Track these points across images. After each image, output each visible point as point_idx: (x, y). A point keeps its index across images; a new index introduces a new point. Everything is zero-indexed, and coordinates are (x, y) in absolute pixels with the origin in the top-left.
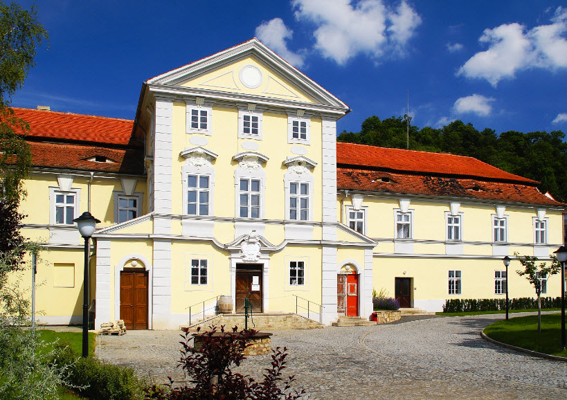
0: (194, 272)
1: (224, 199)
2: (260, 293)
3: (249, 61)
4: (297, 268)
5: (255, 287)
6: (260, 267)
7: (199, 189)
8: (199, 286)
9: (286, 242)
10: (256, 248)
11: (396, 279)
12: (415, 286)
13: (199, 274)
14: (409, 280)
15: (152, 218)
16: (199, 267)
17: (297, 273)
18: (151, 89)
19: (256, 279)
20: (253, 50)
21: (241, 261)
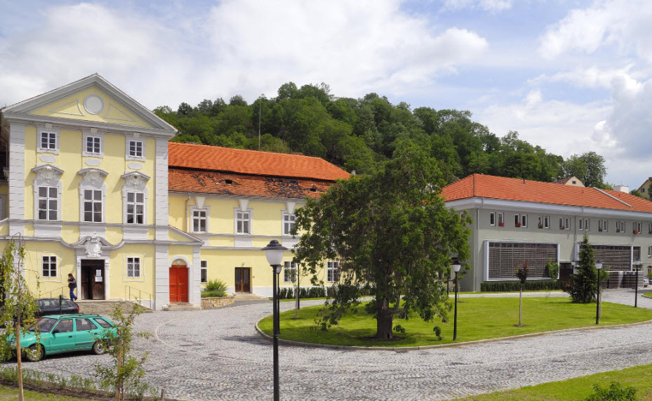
0: (45, 266)
1: (70, 206)
2: (102, 284)
3: (92, 91)
4: (134, 263)
5: (98, 279)
6: (102, 262)
7: (49, 199)
8: (50, 278)
9: (124, 242)
10: (97, 247)
11: (236, 268)
12: (253, 275)
13: (49, 268)
14: (249, 269)
15: (8, 222)
16: (50, 263)
17: (134, 266)
18: (5, 117)
19: (99, 272)
20: (95, 82)
21: (84, 258)
